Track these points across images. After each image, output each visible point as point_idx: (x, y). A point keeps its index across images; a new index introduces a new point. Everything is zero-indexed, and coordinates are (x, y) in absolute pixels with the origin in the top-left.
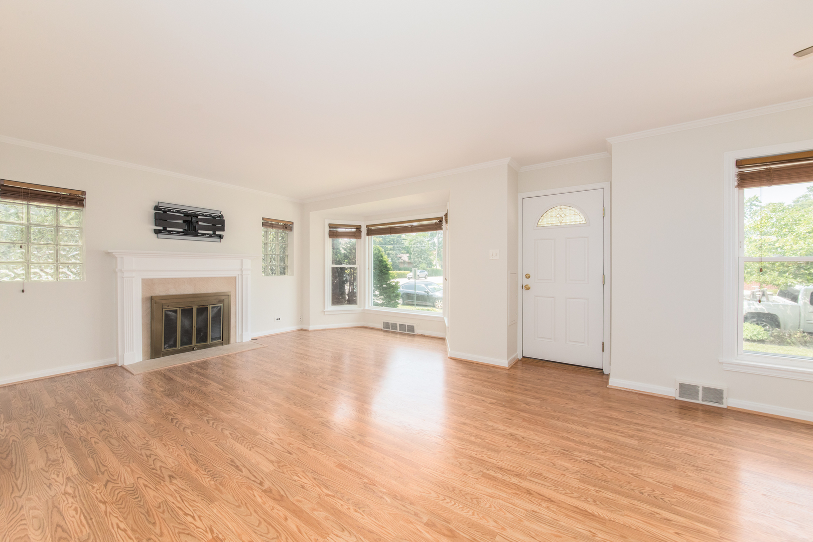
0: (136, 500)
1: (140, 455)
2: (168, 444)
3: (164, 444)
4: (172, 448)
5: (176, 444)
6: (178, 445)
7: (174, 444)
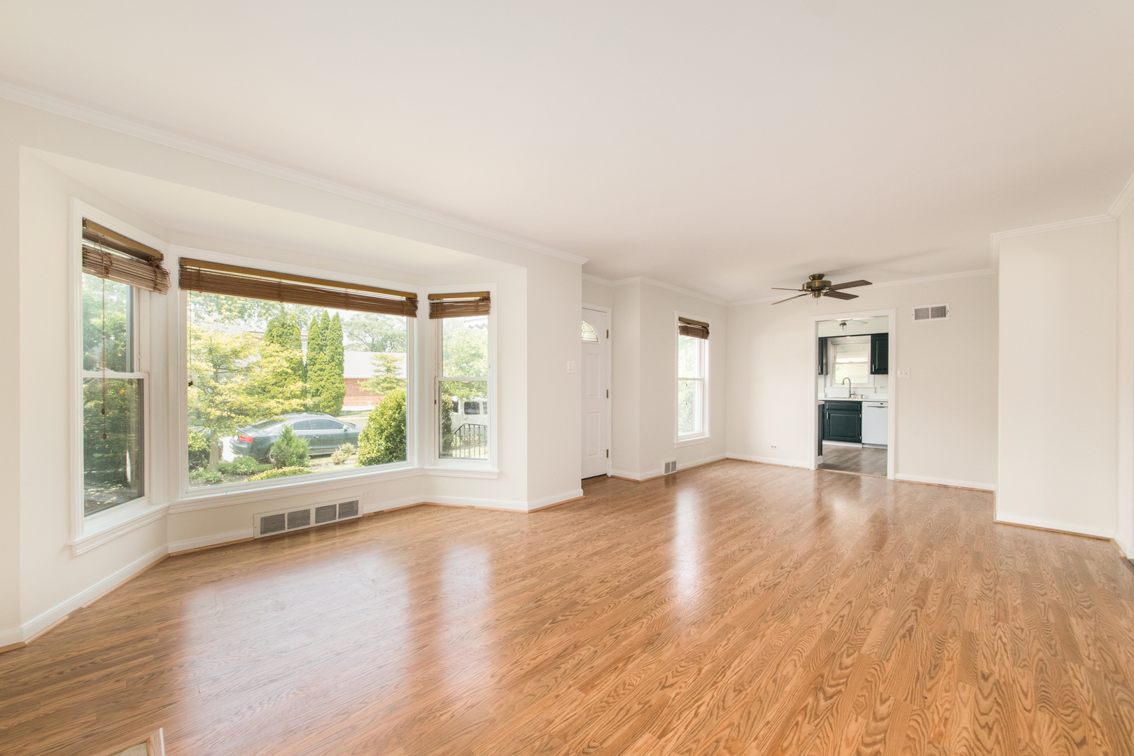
0: (1048, 691)
1: (999, 743)
2: (940, 719)
3: (945, 726)
4: (942, 706)
5: (929, 707)
6: (927, 704)
7: (931, 710)
